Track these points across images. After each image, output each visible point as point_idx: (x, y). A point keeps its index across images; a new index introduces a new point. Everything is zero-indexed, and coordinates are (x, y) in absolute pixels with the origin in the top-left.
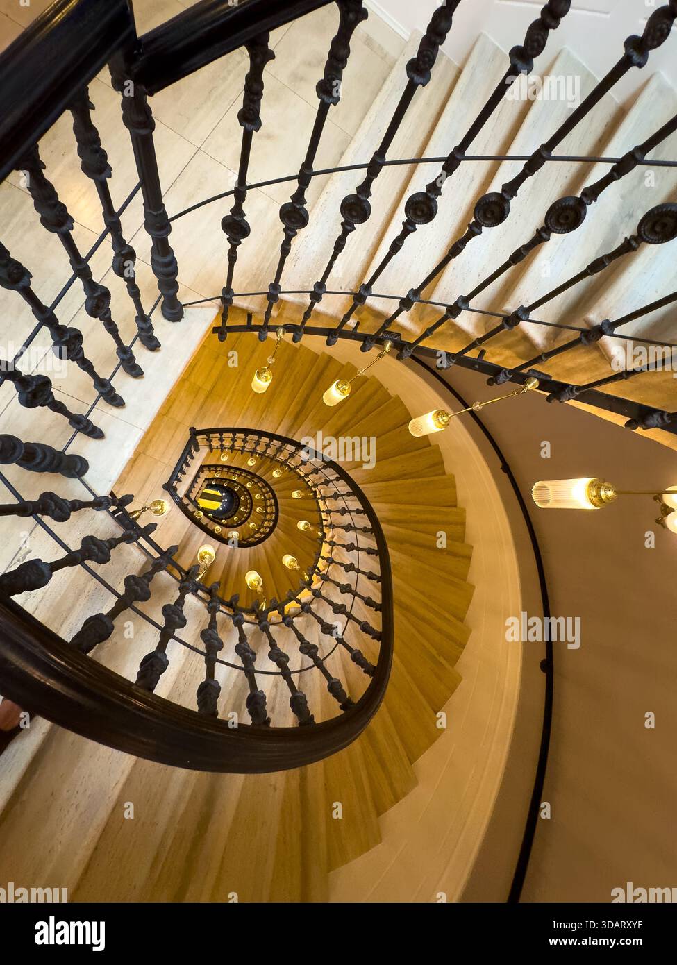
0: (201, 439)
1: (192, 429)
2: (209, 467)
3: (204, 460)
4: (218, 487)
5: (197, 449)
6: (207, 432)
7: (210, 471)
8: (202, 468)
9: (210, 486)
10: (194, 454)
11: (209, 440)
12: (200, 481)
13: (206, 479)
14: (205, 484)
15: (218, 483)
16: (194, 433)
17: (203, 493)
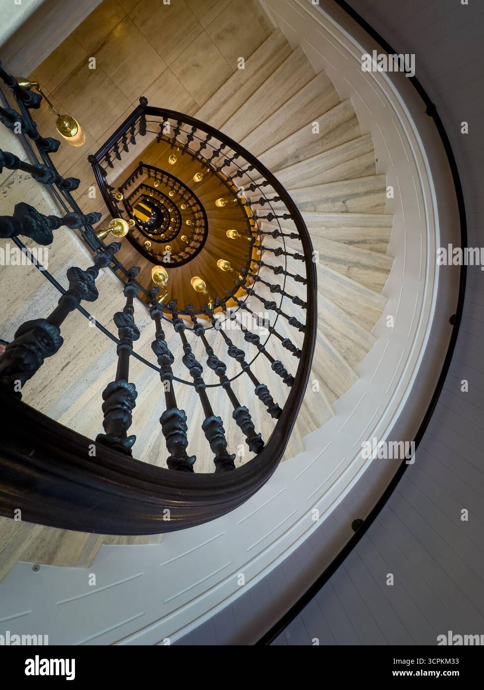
0: (145, 170)
1: (141, 163)
2: (147, 187)
3: (144, 181)
4: (150, 204)
5: (141, 174)
6: (149, 167)
7: (147, 190)
8: (142, 186)
9: (145, 202)
10: (139, 176)
11: (149, 171)
12: (139, 194)
13: (142, 195)
14: (141, 199)
15: (151, 201)
16: (142, 165)
17: (138, 205)
